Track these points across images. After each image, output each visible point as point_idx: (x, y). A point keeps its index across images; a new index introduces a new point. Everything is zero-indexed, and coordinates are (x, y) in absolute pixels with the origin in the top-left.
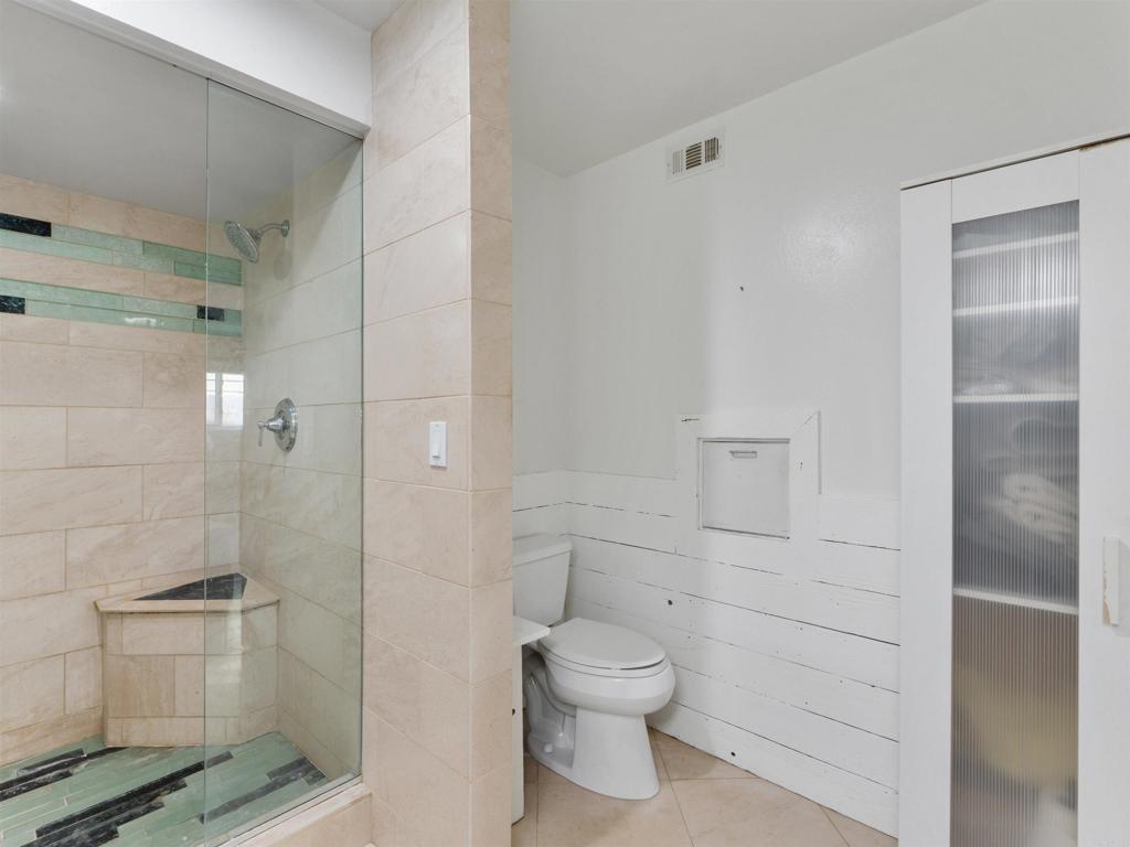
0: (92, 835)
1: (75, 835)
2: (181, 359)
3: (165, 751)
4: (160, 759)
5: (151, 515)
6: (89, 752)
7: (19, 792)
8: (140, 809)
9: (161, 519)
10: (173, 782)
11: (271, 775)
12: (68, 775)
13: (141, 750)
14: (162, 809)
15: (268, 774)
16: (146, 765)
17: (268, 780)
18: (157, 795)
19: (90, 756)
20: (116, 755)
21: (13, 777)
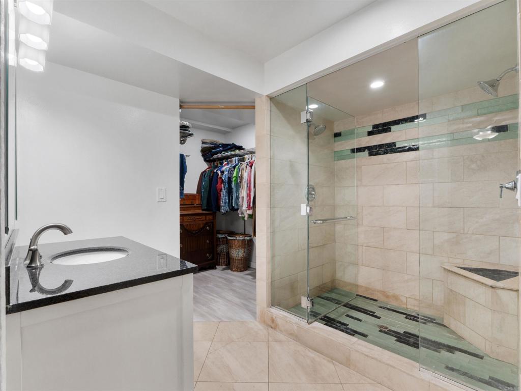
0: (414, 343)
1: (411, 340)
2: (483, 156)
3: (460, 338)
4: (455, 339)
5: (468, 231)
6: (437, 322)
7: (411, 319)
8: (432, 348)
9: (473, 234)
10: (451, 349)
11: (490, 378)
12: (425, 323)
13: (453, 332)
14: (438, 353)
15: (490, 377)
16: (449, 337)
17: (487, 378)
18: (442, 349)
19: (436, 323)
20: (443, 327)
21: (413, 314)
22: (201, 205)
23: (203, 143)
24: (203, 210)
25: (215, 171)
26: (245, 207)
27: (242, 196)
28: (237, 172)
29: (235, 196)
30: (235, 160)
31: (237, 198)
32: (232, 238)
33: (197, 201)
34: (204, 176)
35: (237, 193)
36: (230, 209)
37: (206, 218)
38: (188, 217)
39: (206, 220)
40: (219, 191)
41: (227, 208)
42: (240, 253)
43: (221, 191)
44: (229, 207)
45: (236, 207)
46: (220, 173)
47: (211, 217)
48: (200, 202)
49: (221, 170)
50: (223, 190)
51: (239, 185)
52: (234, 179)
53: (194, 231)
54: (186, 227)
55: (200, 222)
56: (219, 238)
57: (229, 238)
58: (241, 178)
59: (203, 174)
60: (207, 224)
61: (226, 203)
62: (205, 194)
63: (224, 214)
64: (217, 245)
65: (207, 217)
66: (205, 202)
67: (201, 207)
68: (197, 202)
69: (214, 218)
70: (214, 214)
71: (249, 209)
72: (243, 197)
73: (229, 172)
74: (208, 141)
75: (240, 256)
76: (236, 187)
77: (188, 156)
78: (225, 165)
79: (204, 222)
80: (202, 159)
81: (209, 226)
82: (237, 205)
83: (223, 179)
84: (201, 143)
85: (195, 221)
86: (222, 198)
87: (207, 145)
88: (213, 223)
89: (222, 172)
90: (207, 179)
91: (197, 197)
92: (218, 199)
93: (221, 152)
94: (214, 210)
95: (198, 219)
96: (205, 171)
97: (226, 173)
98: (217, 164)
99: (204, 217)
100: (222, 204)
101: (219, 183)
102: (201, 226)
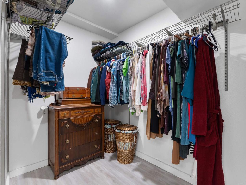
22: (91, 98)
23: (94, 43)
24: (92, 103)
25: (104, 66)
26: (137, 102)
27: (134, 89)
28: (127, 64)
29: (125, 89)
30: (123, 55)
31: (127, 91)
32: (119, 131)
33: (87, 94)
34: (94, 72)
35: (126, 86)
36: (119, 103)
37: (94, 111)
38: (75, 111)
39: (94, 112)
40: (107, 85)
41: (116, 102)
42: (127, 146)
43: (109, 85)
44: (118, 101)
45: (125, 101)
46: (108, 68)
47: (99, 110)
48: (89, 95)
49: (109, 65)
50: (111, 84)
51: (129, 78)
52: (124, 71)
53: (81, 125)
54: (73, 121)
55: (88, 115)
56: (107, 129)
57: (117, 131)
58: (132, 69)
59: (93, 71)
60: (95, 117)
61: (114, 96)
62: (94, 88)
63: (113, 107)
64: (105, 134)
65: (96, 109)
66: (94, 95)
67: (91, 100)
68: (87, 96)
69: (102, 111)
70: (102, 107)
71: (144, 105)
72: (135, 91)
73: (117, 65)
74: (97, 42)
75: (127, 149)
76: (126, 80)
77: (70, 39)
78: (113, 61)
79: (93, 115)
80: (92, 58)
81: (98, 118)
82: (127, 99)
83: (112, 72)
84: (92, 44)
85: (83, 114)
86: (110, 91)
87: (97, 45)
88: (101, 115)
89: (111, 67)
90: (96, 74)
91: (87, 91)
92: (106, 94)
93: (109, 50)
94: (102, 104)
95: (87, 112)
96: (95, 69)
97: (114, 67)
98: (105, 61)
99: (93, 110)
100: (110, 97)
101: (107, 78)
102: (90, 119)
